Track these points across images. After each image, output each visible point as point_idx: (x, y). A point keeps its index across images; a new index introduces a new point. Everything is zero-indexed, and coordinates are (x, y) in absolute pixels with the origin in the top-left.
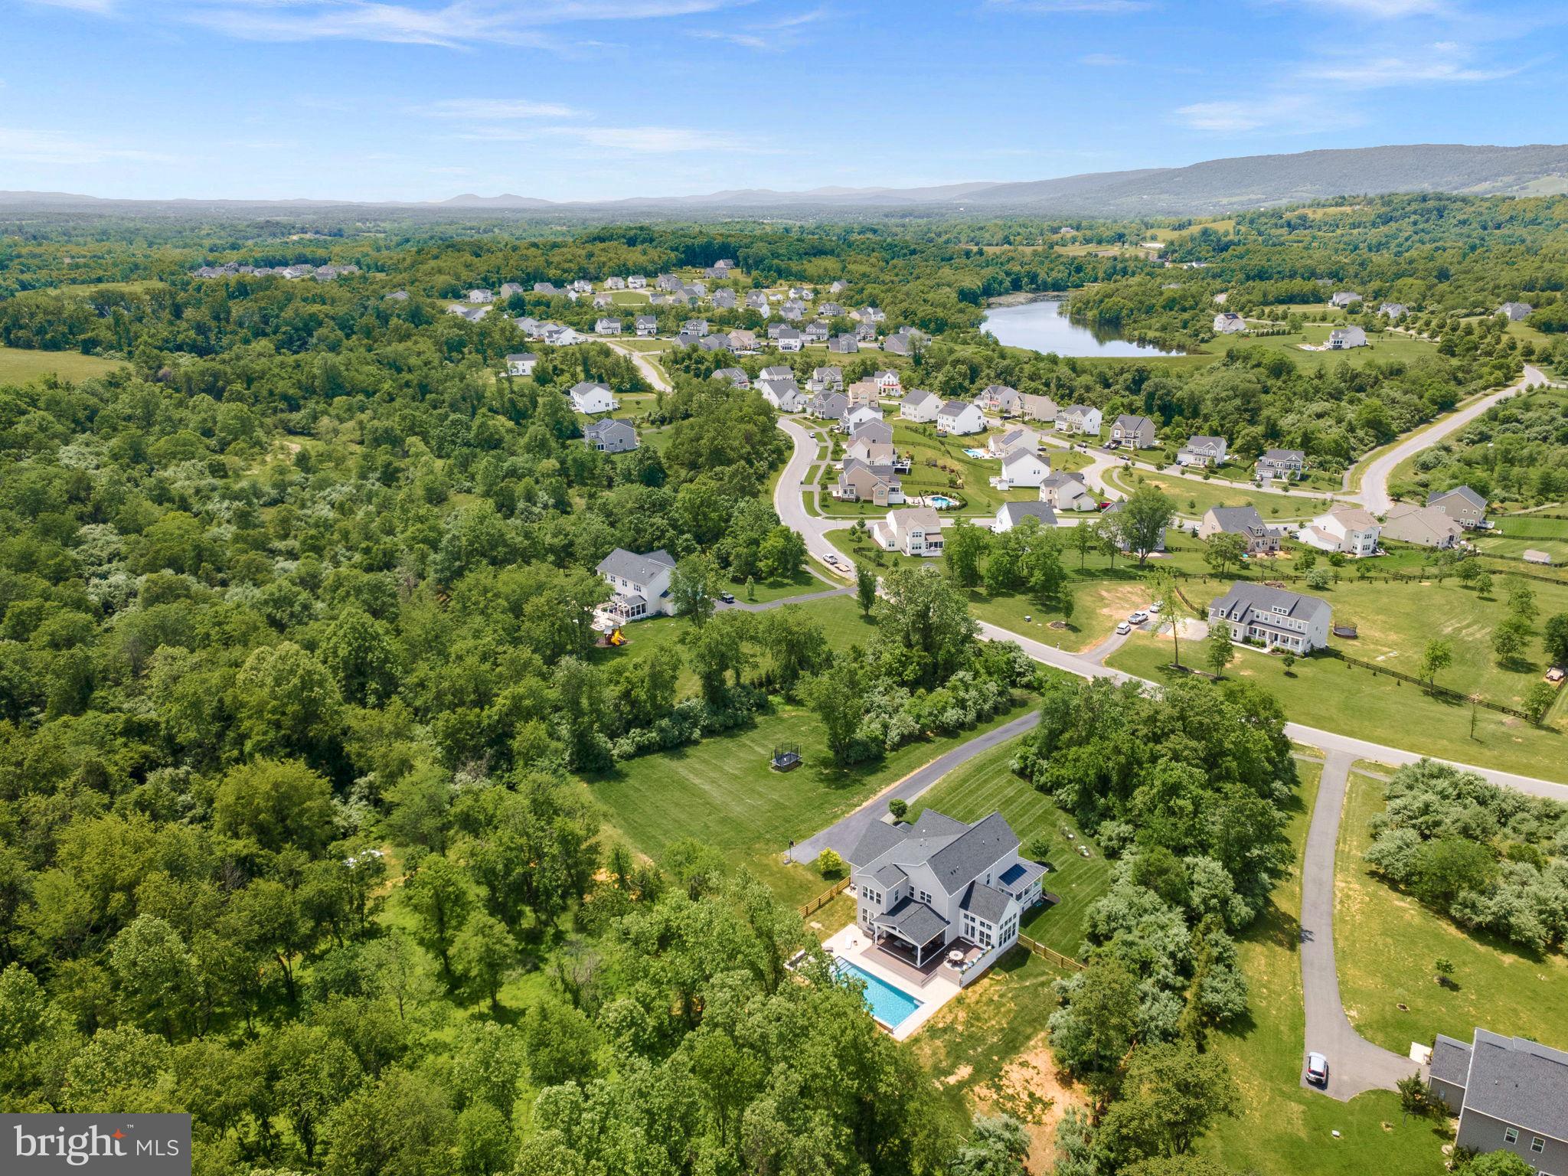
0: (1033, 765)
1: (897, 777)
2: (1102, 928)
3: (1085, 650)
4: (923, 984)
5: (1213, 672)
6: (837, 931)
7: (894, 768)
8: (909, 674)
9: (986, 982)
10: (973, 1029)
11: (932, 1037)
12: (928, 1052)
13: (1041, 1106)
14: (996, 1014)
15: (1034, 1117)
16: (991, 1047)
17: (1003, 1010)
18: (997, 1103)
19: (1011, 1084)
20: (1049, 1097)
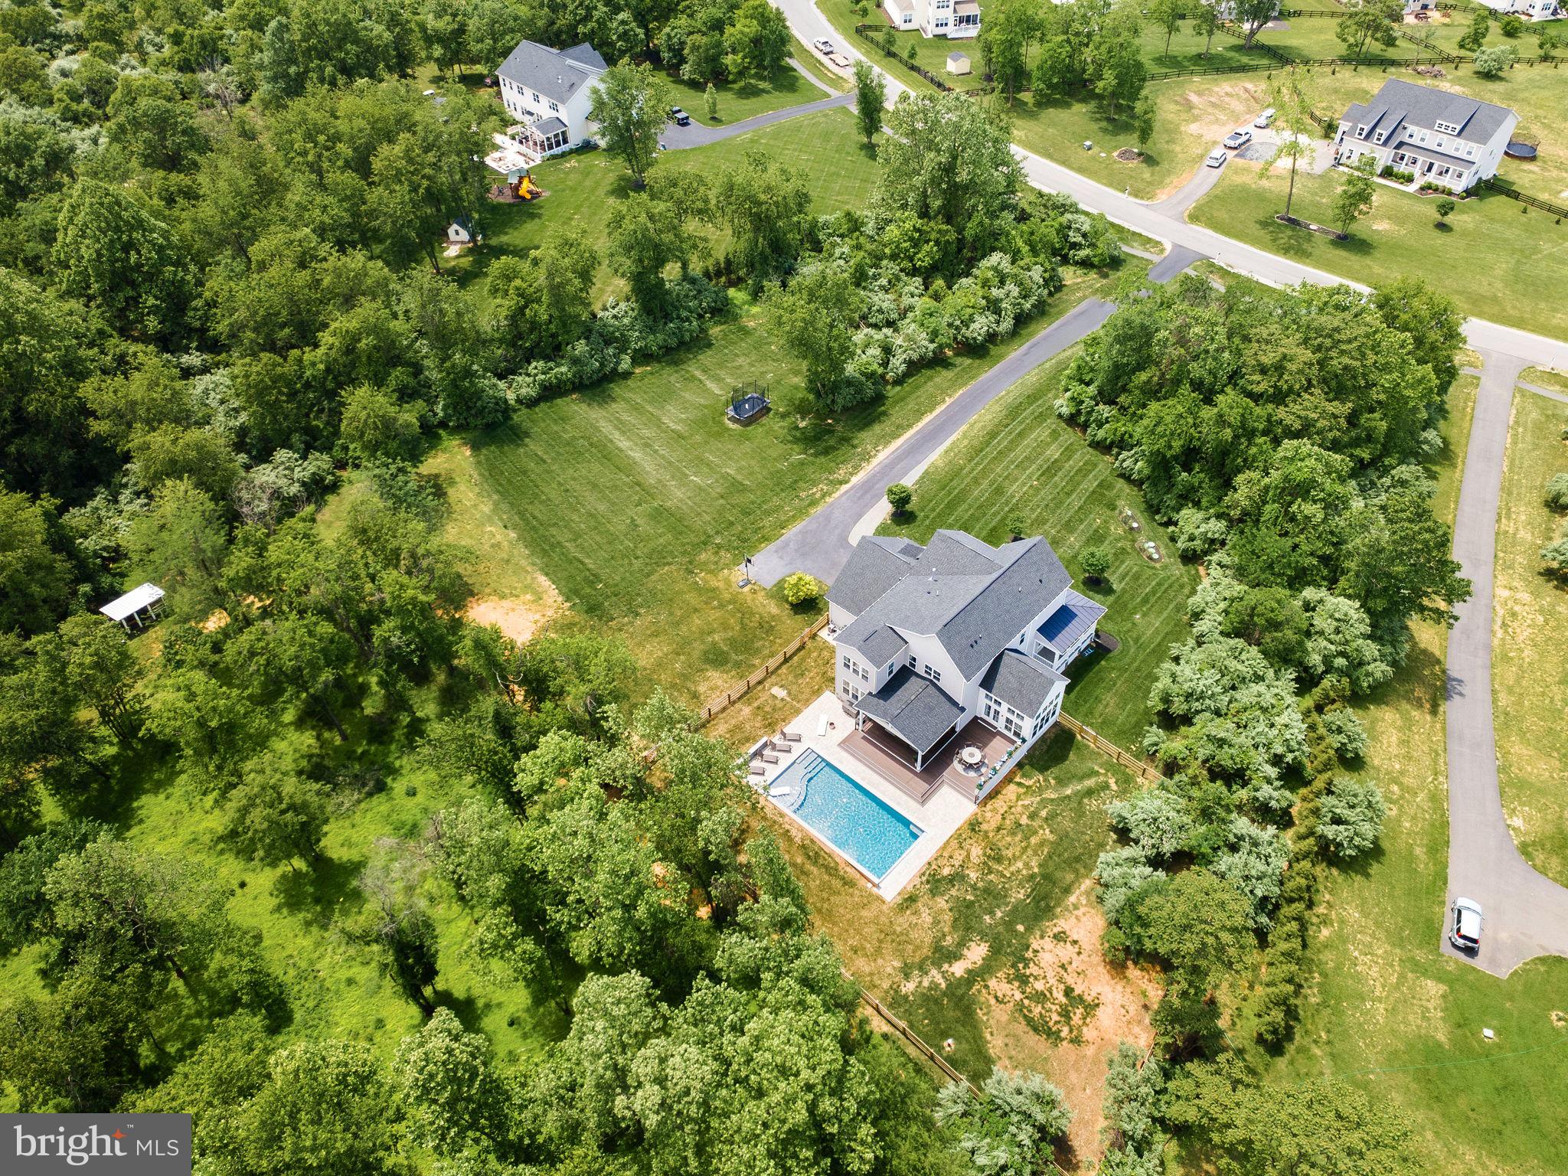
0: (1089, 413)
1: (901, 429)
2: (1178, 707)
3: (1162, 196)
4: (924, 799)
5: (1338, 228)
6: (807, 702)
7: (896, 414)
8: (926, 255)
9: (1011, 790)
10: (991, 877)
11: (933, 893)
12: (926, 918)
13: (1082, 1010)
14: (1025, 849)
15: (1071, 1031)
16: (1015, 909)
17: (1033, 840)
18: (1020, 1007)
19: (1041, 972)
20: (1094, 994)
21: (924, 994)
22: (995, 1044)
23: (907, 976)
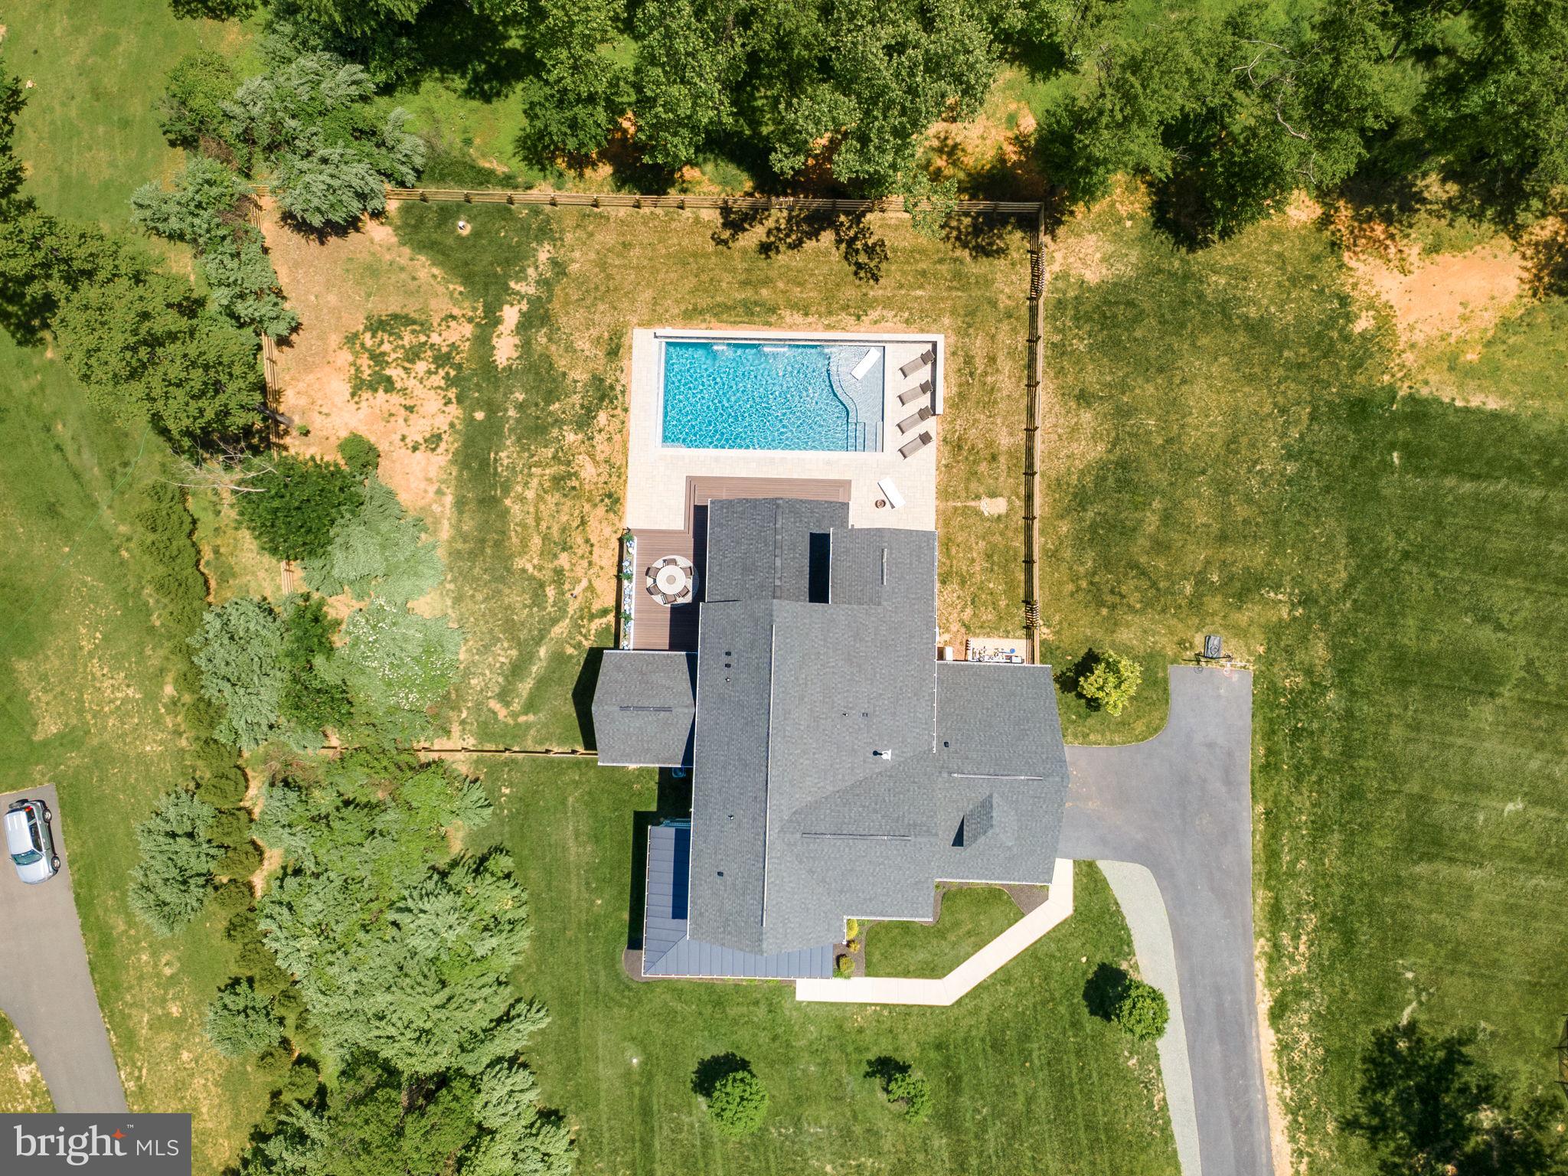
4: (693, 483)
9: (606, 594)
10: (549, 452)
11: (597, 381)
12: (583, 344)
13: (365, 376)
14: (538, 520)
15: (363, 345)
16: (499, 433)
17: (536, 541)
18: (425, 327)
19: (428, 383)
20: (364, 404)
21: (527, 258)
22: (425, 269)
23: (554, 262)
